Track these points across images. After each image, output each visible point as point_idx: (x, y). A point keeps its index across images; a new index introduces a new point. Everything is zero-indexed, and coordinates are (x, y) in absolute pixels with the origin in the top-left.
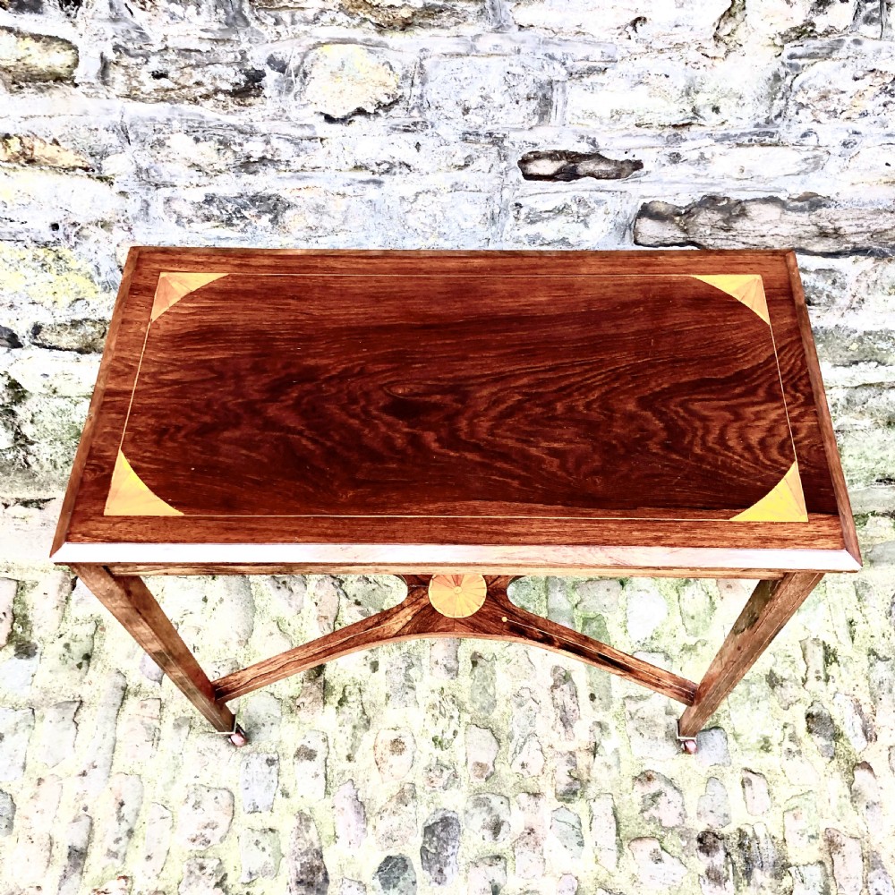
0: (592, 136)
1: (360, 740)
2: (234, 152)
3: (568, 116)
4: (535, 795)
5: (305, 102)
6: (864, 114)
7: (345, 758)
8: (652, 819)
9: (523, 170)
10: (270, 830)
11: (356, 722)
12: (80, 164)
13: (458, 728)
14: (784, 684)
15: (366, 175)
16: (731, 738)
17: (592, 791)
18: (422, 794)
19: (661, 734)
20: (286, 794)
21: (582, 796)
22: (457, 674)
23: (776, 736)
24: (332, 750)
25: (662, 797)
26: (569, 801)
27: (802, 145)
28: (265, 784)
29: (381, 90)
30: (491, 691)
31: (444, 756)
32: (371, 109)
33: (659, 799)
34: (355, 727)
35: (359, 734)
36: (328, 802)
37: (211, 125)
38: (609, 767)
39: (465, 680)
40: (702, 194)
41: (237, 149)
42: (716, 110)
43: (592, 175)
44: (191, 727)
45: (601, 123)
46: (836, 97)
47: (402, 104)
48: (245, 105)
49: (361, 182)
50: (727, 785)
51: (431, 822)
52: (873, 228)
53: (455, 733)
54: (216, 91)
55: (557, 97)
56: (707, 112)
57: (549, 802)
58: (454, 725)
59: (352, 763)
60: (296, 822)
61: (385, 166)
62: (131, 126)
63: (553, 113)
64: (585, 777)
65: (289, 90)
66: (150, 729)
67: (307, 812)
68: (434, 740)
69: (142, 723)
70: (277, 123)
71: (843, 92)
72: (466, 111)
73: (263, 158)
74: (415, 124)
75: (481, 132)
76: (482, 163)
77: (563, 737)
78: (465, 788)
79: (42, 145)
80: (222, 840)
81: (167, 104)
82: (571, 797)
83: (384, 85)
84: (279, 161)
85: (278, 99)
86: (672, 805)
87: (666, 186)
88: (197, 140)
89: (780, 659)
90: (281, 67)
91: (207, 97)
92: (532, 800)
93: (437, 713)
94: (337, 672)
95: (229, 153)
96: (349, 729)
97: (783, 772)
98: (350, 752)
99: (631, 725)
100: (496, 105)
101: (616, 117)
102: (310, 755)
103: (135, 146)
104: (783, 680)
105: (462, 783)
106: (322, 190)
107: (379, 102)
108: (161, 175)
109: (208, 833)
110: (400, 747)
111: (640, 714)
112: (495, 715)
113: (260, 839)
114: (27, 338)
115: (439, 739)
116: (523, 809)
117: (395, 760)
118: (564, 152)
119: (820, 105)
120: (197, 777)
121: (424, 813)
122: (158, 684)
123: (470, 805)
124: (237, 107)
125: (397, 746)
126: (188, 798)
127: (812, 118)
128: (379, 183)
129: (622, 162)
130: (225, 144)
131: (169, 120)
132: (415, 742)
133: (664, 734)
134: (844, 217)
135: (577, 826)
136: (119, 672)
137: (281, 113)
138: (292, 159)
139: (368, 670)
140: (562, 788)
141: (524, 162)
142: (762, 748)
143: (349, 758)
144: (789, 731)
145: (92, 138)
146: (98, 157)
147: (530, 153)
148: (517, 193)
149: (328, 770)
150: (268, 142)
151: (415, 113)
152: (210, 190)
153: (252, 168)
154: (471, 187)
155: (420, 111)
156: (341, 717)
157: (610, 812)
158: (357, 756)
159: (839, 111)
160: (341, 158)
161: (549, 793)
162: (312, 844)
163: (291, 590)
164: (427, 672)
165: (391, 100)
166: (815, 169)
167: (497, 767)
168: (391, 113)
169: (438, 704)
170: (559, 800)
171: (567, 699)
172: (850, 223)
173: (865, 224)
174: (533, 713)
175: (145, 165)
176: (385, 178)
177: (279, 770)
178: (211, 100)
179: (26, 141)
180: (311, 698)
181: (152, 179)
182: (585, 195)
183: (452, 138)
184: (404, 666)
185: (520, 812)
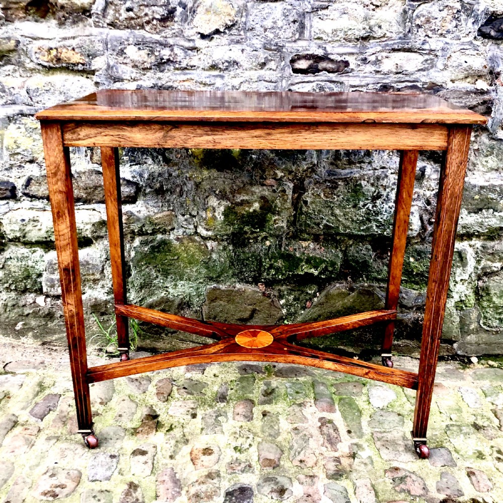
0: (324, 46)
1: (180, 449)
2: (156, 56)
3: (313, 34)
4: (311, 476)
5: (193, 26)
6: (448, 32)
7: (168, 457)
8: (403, 491)
9: (292, 66)
10: (106, 490)
11: (179, 439)
12: (81, 61)
13: (252, 443)
14: (485, 428)
15: (216, 73)
16: (453, 453)
17: (354, 475)
18: (225, 475)
19: (401, 449)
20: (121, 473)
21: (347, 478)
22: (252, 419)
23: (486, 451)
24: (159, 452)
25: (408, 478)
26: (337, 479)
27: (423, 50)
28: (107, 467)
29: (228, 18)
30: (276, 428)
31: (242, 457)
32: (222, 30)
33: (406, 480)
34: (177, 442)
35: (180, 446)
36: (153, 478)
37: (148, 40)
38: (365, 464)
39: (258, 423)
40: (379, 85)
41: (157, 54)
42: (380, 27)
43: (325, 69)
44: (58, 440)
45: (328, 36)
46: (434, 21)
47: (236, 27)
48: (165, 27)
49: (214, 76)
50: (456, 477)
51: (231, 490)
52: (468, 104)
53: (250, 445)
54: (154, 18)
55: (307, 23)
56: (376, 29)
57: (322, 481)
58: (249, 441)
59: (173, 460)
60: (126, 487)
61: (226, 64)
62: (110, 40)
63: (305, 32)
64: (348, 469)
65: (186, 20)
66: (28, 440)
67: (136, 482)
68: (235, 448)
69: (23, 437)
70: (178, 38)
71: (436, 18)
72: (266, 30)
73: (169, 60)
74: (242, 39)
75: (272, 43)
76: (272, 65)
77: (330, 449)
78: (257, 472)
79: (66, 51)
80: (67, 496)
81: (129, 30)
82: (339, 477)
83: (229, 15)
84: (176, 61)
85: (180, 23)
86: (416, 483)
87: (362, 79)
88: (139, 49)
89: (478, 417)
90: (184, 6)
91: (148, 22)
92: (308, 480)
93: (238, 436)
94: (167, 418)
95: (153, 57)
96: (173, 442)
97: (497, 469)
98: (173, 454)
99: (379, 444)
100: (279, 26)
101: (335, 33)
102: (144, 453)
103: (110, 52)
104: (484, 427)
105: (255, 470)
106: (194, 81)
107: (226, 25)
108: (118, 72)
109: (57, 490)
110: (210, 452)
111: (384, 439)
112: (280, 439)
113: (98, 494)
114: (21, 190)
115: (239, 448)
116: (302, 484)
117: (206, 458)
118: (311, 55)
119: (427, 26)
120: (56, 463)
121: (226, 485)
122: (40, 420)
123: (261, 481)
124: (161, 28)
125: (207, 451)
126: (47, 472)
127: (425, 34)
128: (222, 77)
129: (339, 62)
130: (152, 52)
131: (128, 38)
132: (220, 450)
133: (403, 449)
134: (452, 97)
135: (344, 492)
136: (14, 415)
137: (180, 32)
138: (182, 60)
139: (189, 417)
140: (331, 472)
141: (293, 61)
142: (478, 457)
143: (171, 457)
144: (495, 449)
145: (91, 46)
146: (91, 57)
147: (295, 55)
148: (289, 82)
149: (155, 462)
150: (172, 50)
151: (242, 33)
152: (140, 83)
153: (162, 68)
154: (267, 79)
155: (244, 32)
156: (168, 436)
157: (369, 486)
158: (177, 457)
159: (437, 29)
160: (205, 60)
161: (322, 475)
162: (137, 500)
163: (140, 382)
164: (231, 419)
165: (232, 23)
166: (432, 67)
167: (282, 463)
168: (231, 32)
169: (238, 432)
170: (329, 479)
171: (331, 431)
172: (455, 100)
173: (463, 102)
174: (307, 438)
175: (112, 64)
176: (226, 74)
177: (118, 461)
178: (150, 25)
179: (59, 50)
180: (146, 428)
181: (113, 74)
182: (323, 84)
183: (259, 46)
184: (214, 415)
185: (300, 485)
